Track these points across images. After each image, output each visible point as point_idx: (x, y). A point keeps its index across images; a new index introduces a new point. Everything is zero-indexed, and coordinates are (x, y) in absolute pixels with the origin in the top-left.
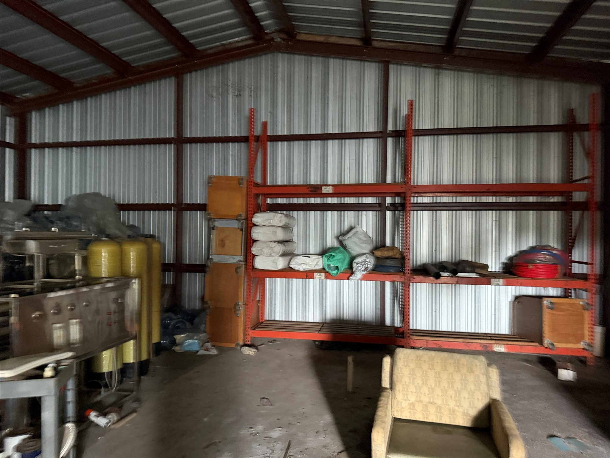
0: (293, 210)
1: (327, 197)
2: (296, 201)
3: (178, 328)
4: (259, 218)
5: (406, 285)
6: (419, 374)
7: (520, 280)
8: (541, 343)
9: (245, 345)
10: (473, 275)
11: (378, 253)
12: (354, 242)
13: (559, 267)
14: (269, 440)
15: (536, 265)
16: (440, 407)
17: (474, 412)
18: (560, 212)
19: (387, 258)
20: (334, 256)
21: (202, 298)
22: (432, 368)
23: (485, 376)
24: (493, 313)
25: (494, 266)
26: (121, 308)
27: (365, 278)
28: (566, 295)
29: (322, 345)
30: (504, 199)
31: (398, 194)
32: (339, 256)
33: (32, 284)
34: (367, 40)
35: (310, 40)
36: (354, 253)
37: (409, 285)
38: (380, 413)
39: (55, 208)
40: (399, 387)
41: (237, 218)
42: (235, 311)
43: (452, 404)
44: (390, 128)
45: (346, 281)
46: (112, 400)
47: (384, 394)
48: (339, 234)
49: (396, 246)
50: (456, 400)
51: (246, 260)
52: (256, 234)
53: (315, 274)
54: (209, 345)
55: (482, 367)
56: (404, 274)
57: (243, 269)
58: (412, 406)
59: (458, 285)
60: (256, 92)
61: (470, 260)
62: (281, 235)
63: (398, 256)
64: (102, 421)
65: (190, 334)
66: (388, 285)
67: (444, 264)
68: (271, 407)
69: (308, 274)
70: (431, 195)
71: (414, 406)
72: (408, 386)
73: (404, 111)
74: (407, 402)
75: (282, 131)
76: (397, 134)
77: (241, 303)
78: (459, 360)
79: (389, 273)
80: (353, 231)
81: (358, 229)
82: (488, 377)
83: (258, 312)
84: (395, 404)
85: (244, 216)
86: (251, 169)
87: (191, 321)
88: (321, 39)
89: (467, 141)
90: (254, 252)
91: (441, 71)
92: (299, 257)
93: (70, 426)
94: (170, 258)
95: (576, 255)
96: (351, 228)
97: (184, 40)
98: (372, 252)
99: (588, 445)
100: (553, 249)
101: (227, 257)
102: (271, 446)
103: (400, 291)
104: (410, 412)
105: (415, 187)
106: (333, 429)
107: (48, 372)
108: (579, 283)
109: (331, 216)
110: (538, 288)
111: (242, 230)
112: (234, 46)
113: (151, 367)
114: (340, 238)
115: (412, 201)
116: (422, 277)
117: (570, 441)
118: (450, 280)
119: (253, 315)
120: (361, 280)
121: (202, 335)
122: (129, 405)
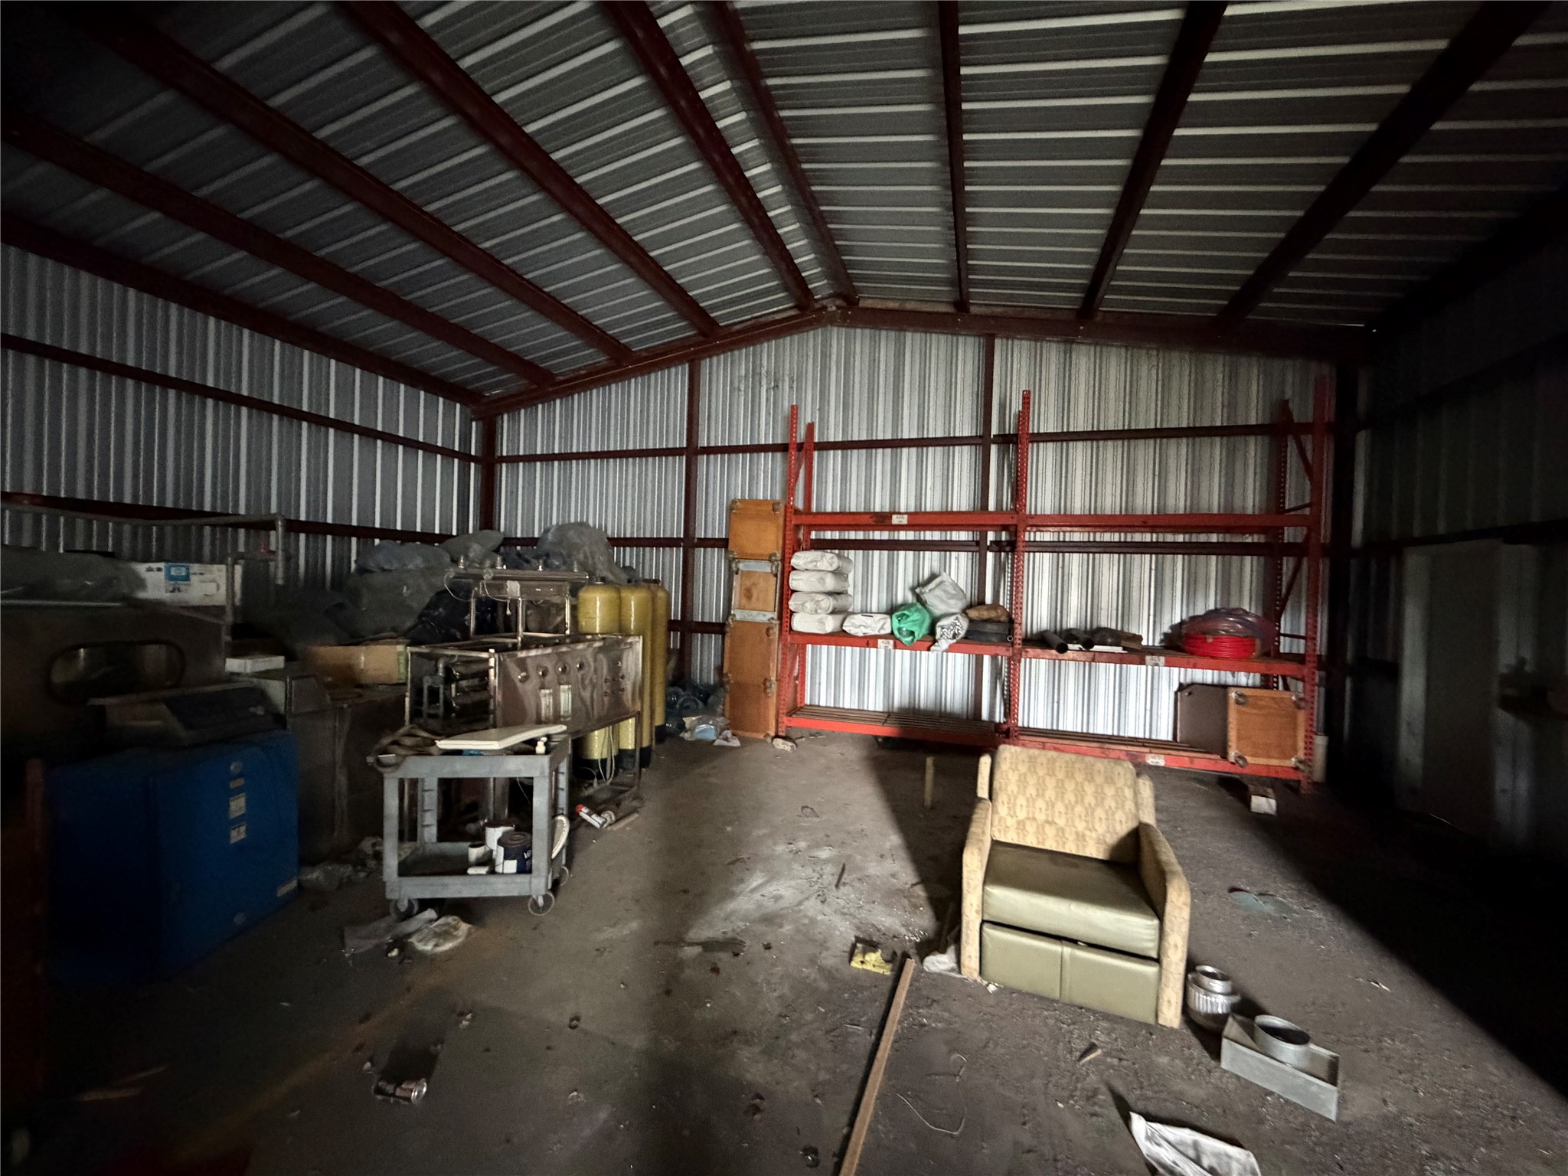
0: (849, 549)
1: (899, 530)
2: (852, 535)
3: (688, 707)
4: (800, 559)
5: (1014, 660)
6: (1032, 780)
7: (1193, 660)
8: (1225, 756)
9: (777, 736)
10: (1119, 650)
11: (973, 614)
12: (937, 596)
13: (1258, 642)
14: (815, 861)
15: (1218, 639)
16: (1063, 830)
17: (1112, 839)
18: (1262, 559)
19: (989, 621)
20: (908, 616)
21: (720, 669)
22: (1051, 773)
23: (1132, 790)
24: (1148, 707)
25: (1150, 638)
26: (616, 676)
27: (951, 649)
28: (1267, 683)
29: (887, 743)
30: (1169, 538)
31: (1005, 528)
32: (915, 616)
33: (516, 638)
34: (961, 305)
35: (879, 307)
36: (937, 612)
37: (1020, 662)
38: (974, 829)
39: (530, 542)
40: (1001, 798)
41: (770, 559)
42: (765, 689)
43: (1081, 826)
44: (994, 431)
45: (924, 653)
46: (604, 796)
47: (981, 805)
48: (916, 583)
49: (1001, 603)
50: (1087, 821)
51: (780, 617)
52: (796, 581)
53: (880, 641)
54: (728, 733)
55: (1128, 776)
56: (1013, 644)
57: (776, 630)
58: (1021, 825)
59: (1093, 664)
60: (798, 381)
61: (1113, 627)
62: (830, 583)
63: (1004, 618)
64: (596, 821)
65: (705, 717)
66: (987, 659)
67: (1073, 632)
68: (817, 820)
69: (870, 641)
70: (1056, 529)
71: (1024, 826)
72: (1016, 798)
73: (1016, 406)
74: (1015, 819)
75: (834, 435)
76: (1005, 440)
77: (773, 678)
78: (1092, 765)
79: (989, 643)
80: (937, 580)
81: (944, 576)
82: (1136, 793)
83: (796, 692)
84: (996, 823)
85: (779, 556)
86: (789, 490)
87: (705, 701)
88: (891, 305)
89: (1111, 451)
90: (792, 608)
91: (1074, 346)
92: (856, 616)
93: (562, 819)
94: (676, 613)
95: (1285, 626)
96: (933, 577)
97: (703, 313)
98: (964, 612)
99: (1295, 907)
100: (1247, 613)
101: (754, 613)
102: (819, 868)
103: (1004, 670)
104: (1018, 834)
105: (1031, 517)
106: (902, 854)
107: (540, 748)
108: (1289, 668)
109: (905, 558)
110: (1223, 672)
111: (776, 576)
112: (770, 318)
113: (654, 757)
114: (918, 590)
115: (1027, 539)
116: (1039, 651)
117: (1265, 898)
118: (1081, 656)
119: (788, 696)
120: (947, 651)
121: (720, 719)
122: (628, 803)
